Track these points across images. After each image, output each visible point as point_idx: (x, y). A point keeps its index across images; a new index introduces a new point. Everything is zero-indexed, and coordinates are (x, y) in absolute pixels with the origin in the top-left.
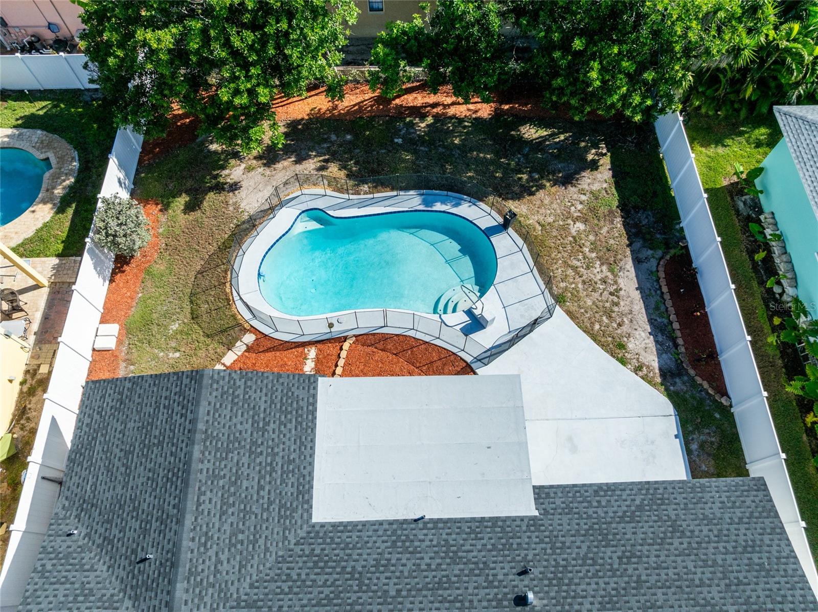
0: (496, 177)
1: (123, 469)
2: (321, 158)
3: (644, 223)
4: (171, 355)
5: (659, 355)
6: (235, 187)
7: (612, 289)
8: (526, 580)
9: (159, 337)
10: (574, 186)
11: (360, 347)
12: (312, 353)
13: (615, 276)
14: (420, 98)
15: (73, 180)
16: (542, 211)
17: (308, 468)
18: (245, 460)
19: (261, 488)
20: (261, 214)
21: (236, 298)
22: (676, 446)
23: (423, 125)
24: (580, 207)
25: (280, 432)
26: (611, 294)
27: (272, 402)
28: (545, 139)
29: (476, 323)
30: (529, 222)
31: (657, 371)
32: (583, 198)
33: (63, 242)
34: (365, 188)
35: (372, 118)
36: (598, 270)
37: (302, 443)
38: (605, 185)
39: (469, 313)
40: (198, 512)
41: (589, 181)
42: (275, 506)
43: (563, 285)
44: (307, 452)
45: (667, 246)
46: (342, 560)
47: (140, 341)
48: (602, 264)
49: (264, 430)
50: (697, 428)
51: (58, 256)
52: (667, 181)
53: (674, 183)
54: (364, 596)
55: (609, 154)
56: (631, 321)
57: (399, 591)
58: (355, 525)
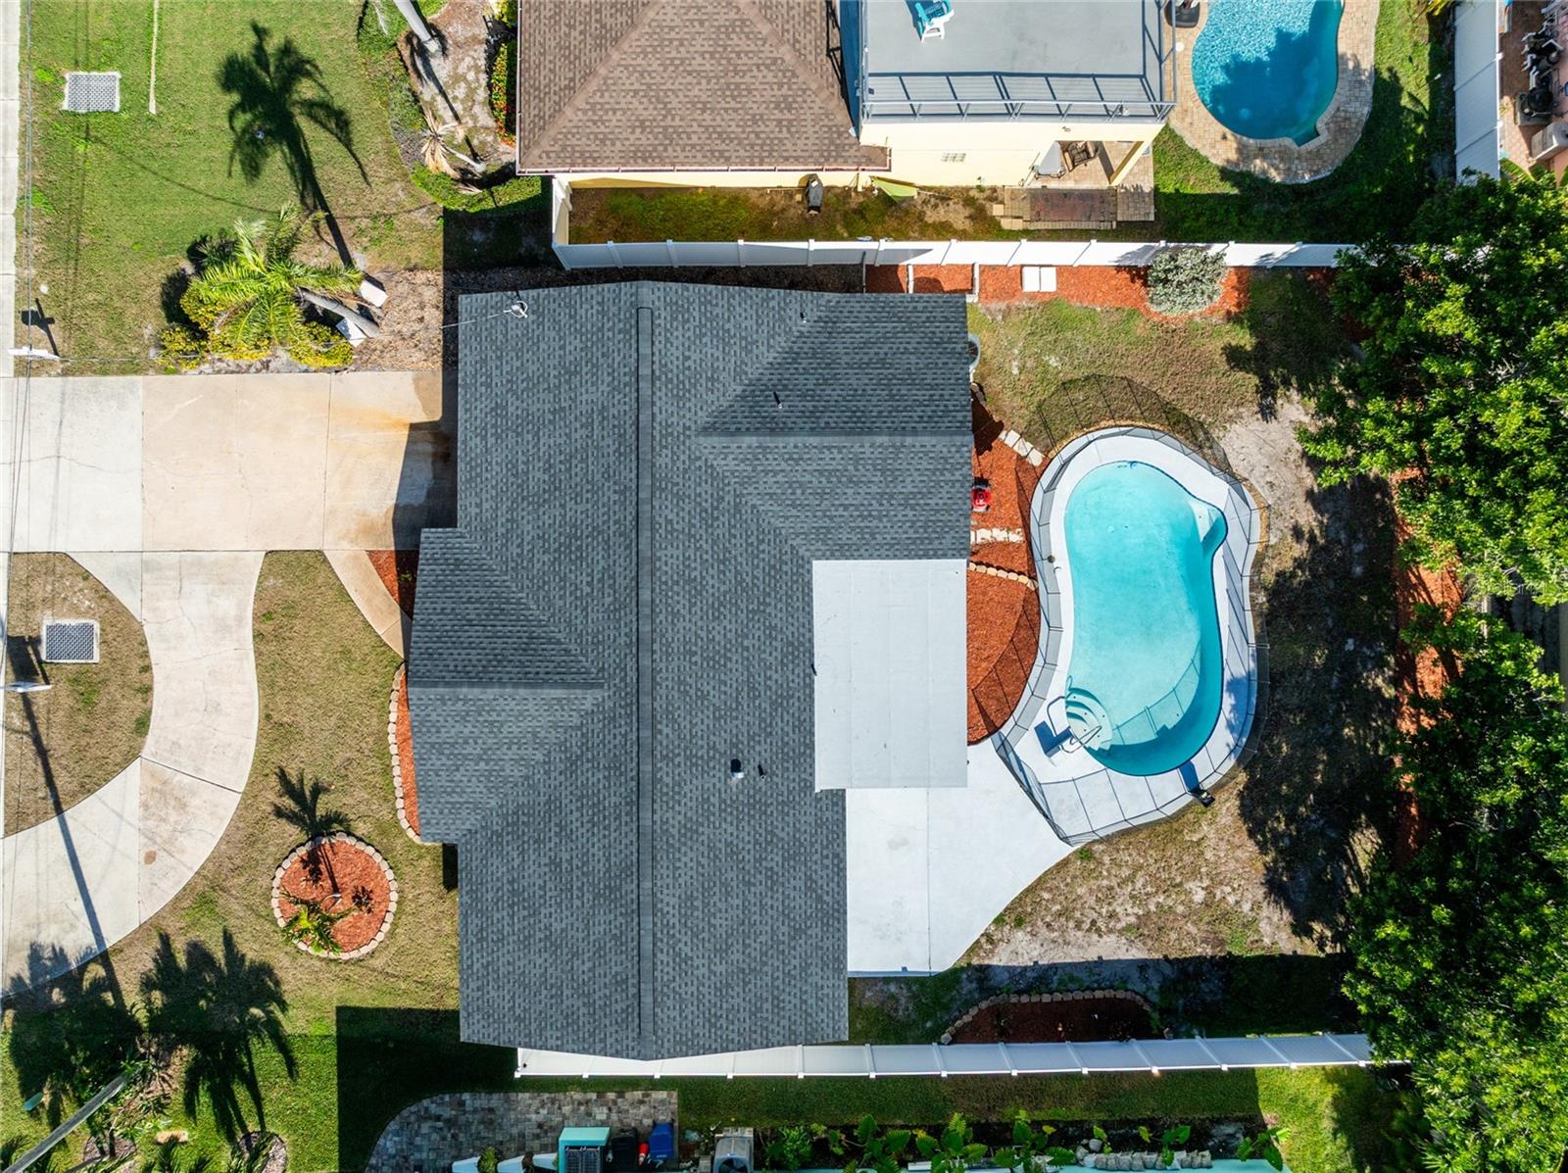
0: (1280, 785)
1: (866, 360)
2: (1317, 532)
3: (1203, 985)
4: (1015, 363)
5: (1007, 969)
6: (1268, 412)
7: (1100, 924)
8: (755, 773)
9: (1040, 344)
10: (1267, 895)
11: (1022, 596)
12: (1016, 537)
13: (1121, 932)
14: (1432, 678)
15: (1278, 180)
16: (1223, 845)
17: (866, 554)
18: (874, 489)
19: (846, 507)
20: (1220, 456)
21: (1090, 437)
22: (893, 967)
23: (1379, 681)
24: (1231, 899)
25: (904, 523)
26: (1094, 922)
27: (937, 511)
28: (1353, 863)
29: (1051, 742)
30: (1204, 824)
31: (986, 962)
32: (1246, 907)
33: (1177, 190)
34: (1262, 598)
35: (1393, 605)
36: (1130, 911)
37: (893, 545)
38: (1267, 941)
39: (1067, 734)
40: (821, 449)
41: (1275, 919)
42: (828, 523)
43: (1106, 859)
44: (883, 552)
45: (1166, 1012)
46: (777, 593)
47: (1035, 321)
48: (1138, 917)
49: (905, 506)
50: (914, 997)
51: (1156, 189)
52: (1272, 1032)
53: (1267, 1040)
54: (744, 616)
55: (1322, 955)
56: (1054, 942)
57: (747, 649)
58: (810, 604)
